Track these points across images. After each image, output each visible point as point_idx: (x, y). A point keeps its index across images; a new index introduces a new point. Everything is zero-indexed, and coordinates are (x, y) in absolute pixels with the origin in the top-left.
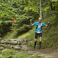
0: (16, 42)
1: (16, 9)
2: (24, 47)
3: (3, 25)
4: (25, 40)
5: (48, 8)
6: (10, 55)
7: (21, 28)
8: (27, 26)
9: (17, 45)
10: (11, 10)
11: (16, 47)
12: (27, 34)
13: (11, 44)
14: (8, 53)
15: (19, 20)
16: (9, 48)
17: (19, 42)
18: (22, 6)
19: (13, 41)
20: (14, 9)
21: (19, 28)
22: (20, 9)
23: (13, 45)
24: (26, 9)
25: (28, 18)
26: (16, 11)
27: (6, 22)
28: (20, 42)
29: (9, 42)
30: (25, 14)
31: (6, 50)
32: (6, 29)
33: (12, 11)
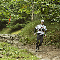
0: (9, 37)
2: (16, 42)
4: (17, 36)
5: (39, 11)
6: (3, 48)
7: (15, 26)
8: (20, 25)
10: (8, 10)
11: (9, 41)
12: (19, 32)
13: (5, 38)
15: (14, 19)
16: (3, 41)
18: (17, 8)
19: (7, 36)
20: (11, 10)
21: (13, 26)
22: (16, 10)
23: (7, 39)
24: (21, 10)
25: (21, 18)
26: (12, 12)
27: (3, 20)
28: (13, 37)
29: (4, 36)
30: (19, 15)
32: (2, 26)
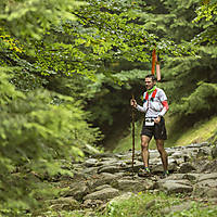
1: (160, 17)
2: (206, 180)
3: (107, 91)
9: (174, 176)
14: (136, 208)
15: (176, 64)
17: (181, 161)
18: (185, 5)
22: (178, 17)
23: (156, 173)
25: (214, 52)
26: (162, 27)
27: (122, 77)
28: (186, 158)
29: (139, 164)
30: (199, 38)
31: (126, 197)
32: (124, 110)
33: (144, 27)
